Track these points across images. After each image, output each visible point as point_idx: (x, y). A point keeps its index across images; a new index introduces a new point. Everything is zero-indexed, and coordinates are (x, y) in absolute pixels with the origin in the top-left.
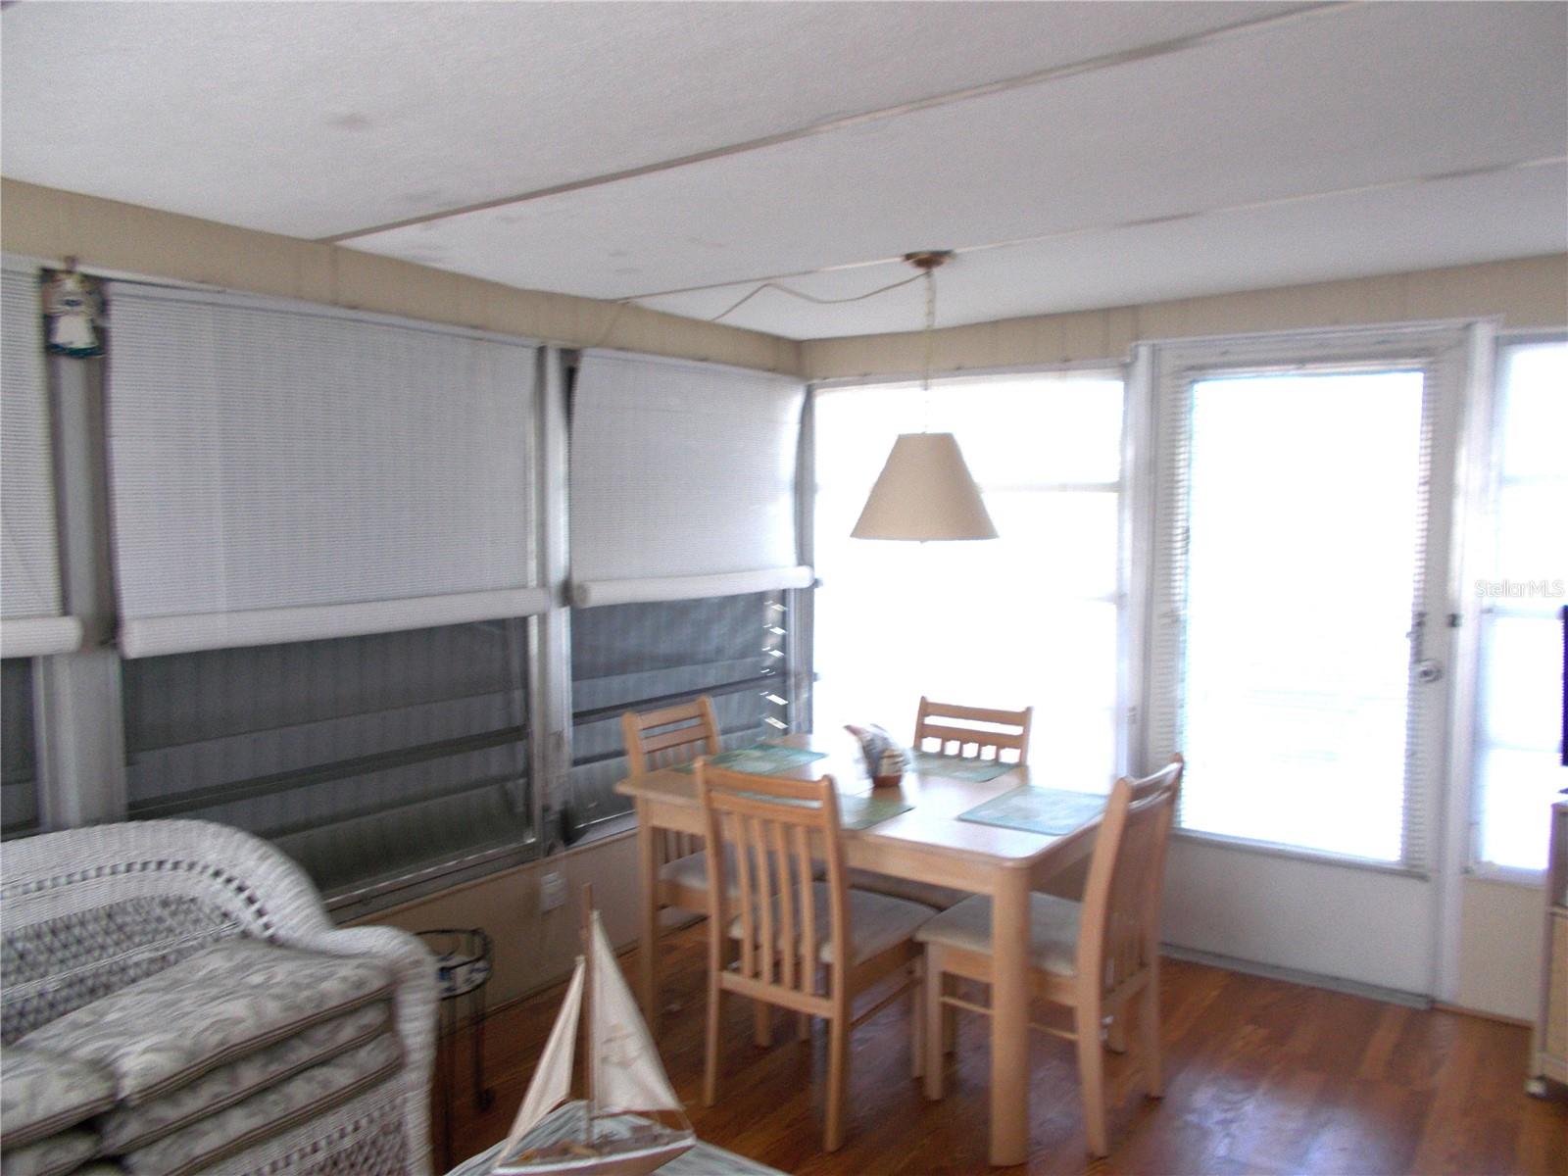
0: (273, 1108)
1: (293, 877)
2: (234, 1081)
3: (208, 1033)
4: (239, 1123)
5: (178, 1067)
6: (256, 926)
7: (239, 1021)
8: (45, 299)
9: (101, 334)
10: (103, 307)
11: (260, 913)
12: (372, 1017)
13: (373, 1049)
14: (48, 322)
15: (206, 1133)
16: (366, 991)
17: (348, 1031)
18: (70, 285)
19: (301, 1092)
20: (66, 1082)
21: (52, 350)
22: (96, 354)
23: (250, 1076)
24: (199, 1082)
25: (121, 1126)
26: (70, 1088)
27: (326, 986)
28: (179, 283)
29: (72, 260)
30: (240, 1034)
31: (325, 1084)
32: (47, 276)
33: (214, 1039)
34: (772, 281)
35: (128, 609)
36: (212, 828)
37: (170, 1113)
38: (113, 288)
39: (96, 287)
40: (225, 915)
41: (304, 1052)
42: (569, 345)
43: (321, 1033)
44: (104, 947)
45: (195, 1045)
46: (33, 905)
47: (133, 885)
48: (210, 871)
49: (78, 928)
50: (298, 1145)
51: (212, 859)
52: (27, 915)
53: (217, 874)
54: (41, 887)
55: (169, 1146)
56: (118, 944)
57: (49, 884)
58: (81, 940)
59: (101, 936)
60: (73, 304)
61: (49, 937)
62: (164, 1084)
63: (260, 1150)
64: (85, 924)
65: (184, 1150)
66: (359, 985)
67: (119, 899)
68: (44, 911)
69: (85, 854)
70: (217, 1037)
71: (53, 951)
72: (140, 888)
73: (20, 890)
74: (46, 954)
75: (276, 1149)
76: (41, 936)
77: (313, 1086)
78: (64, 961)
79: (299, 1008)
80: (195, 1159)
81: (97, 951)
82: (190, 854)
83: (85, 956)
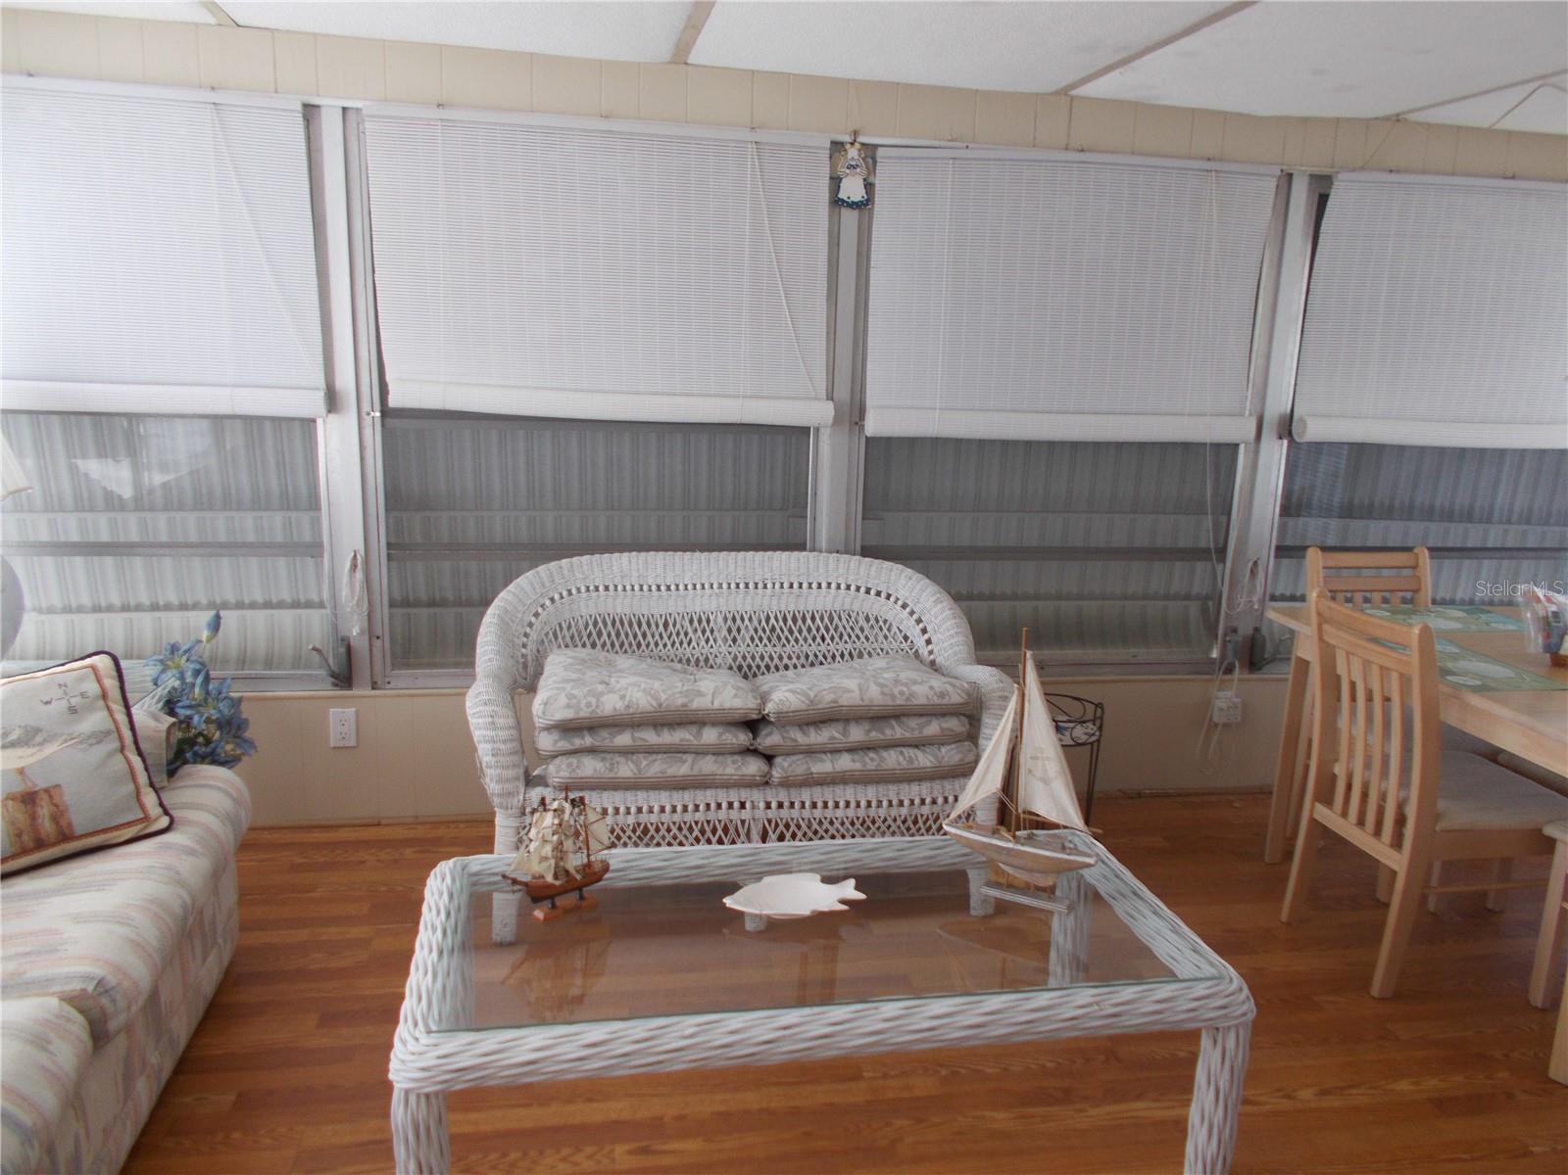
0: (870, 762)
1: (957, 620)
2: (846, 733)
3: (824, 693)
4: (845, 763)
5: (804, 707)
6: (924, 651)
7: (849, 691)
8: (833, 167)
9: (869, 187)
10: (872, 169)
11: (929, 642)
12: (954, 724)
13: (952, 749)
14: (836, 181)
15: (822, 761)
16: (945, 701)
17: (933, 728)
18: (853, 153)
19: (892, 759)
20: (734, 692)
21: (836, 202)
22: (864, 205)
23: (857, 734)
24: (821, 725)
25: (770, 734)
26: (736, 696)
27: (915, 688)
28: (936, 143)
29: (855, 133)
30: (846, 700)
31: (911, 761)
32: (837, 147)
33: (829, 697)
34: (1550, 80)
35: (871, 401)
36: (909, 571)
37: (799, 737)
38: (880, 152)
39: (870, 151)
40: (906, 638)
41: (896, 731)
42: (1326, 171)
43: (913, 722)
44: (823, 638)
45: (816, 696)
46: (784, 598)
47: (848, 600)
48: (900, 603)
49: (809, 621)
50: (887, 796)
51: (903, 595)
52: (779, 603)
53: (904, 606)
54: (791, 586)
55: (798, 760)
56: (832, 639)
57: (796, 586)
58: (809, 630)
59: (823, 630)
60: (854, 167)
61: (790, 622)
62: (791, 714)
63: (860, 788)
64: (813, 618)
65: (805, 766)
66: (942, 695)
67: (837, 607)
68: (789, 603)
69: (821, 571)
70: (832, 697)
71: (791, 631)
72: (852, 603)
73: (777, 586)
74: (786, 633)
75: (871, 793)
76: (785, 620)
77: (901, 758)
78: (797, 641)
79: (893, 697)
80: (812, 774)
81: (819, 640)
82: (888, 588)
83: (810, 641)
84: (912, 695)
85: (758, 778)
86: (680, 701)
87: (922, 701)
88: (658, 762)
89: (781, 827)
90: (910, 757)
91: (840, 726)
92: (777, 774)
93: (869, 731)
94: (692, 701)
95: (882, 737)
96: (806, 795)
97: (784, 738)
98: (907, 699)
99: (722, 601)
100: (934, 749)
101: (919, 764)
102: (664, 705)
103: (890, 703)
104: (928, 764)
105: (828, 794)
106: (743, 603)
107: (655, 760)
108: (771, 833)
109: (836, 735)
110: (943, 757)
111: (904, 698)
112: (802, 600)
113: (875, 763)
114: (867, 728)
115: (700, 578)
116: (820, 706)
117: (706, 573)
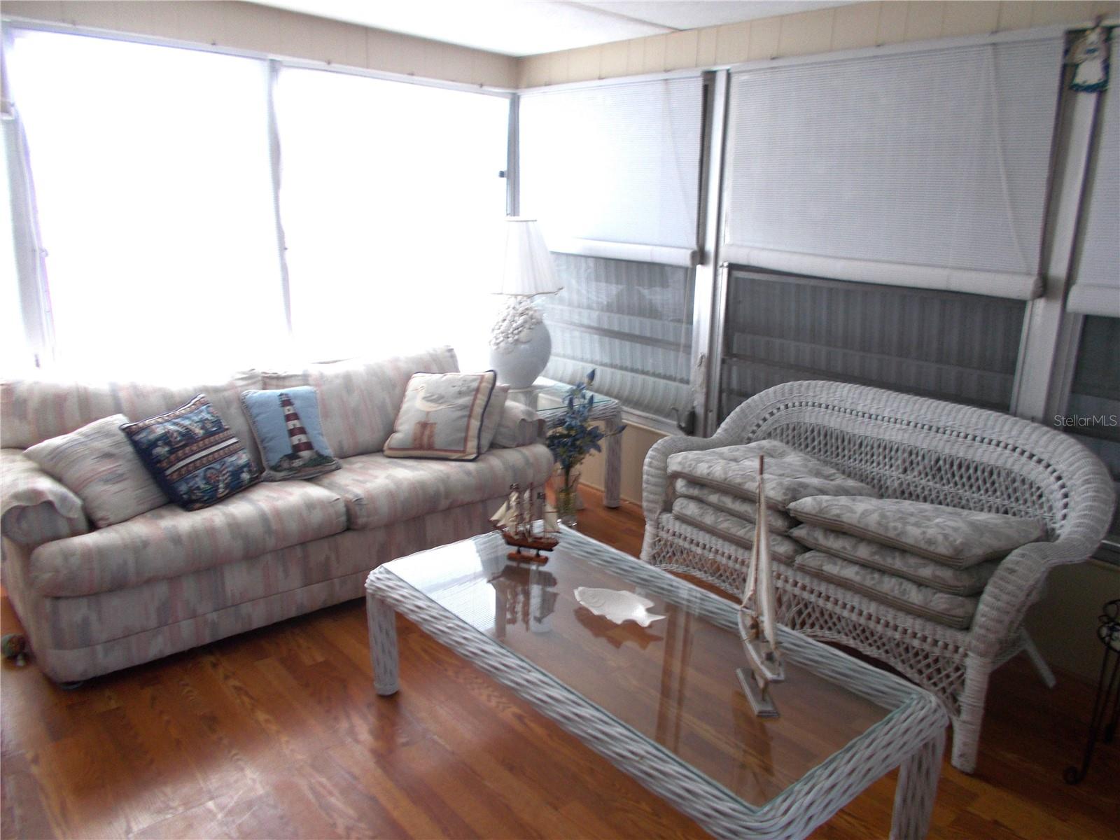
0: (870, 580)
2: (855, 547)
4: (850, 573)
8: (1068, 54)
10: (1110, 49)
11: (1064, 518)
15: (835, 564)
17: (927, 572)
18: (1093, 37)
19: (888, 585)
20: (775, 485)
21: (1073, 89)
23: (863, 552)
25: (801, 528)
26: (773, 489)
27: (910, 528)
29: (1100, 18)
41: (897, 563)
43: (912, 561)
44: (979, 489)
45: (827, 507)
46: (956, 446)
47: (1010, 461)
48: (1055, 474)
49: (971, 471)
50: (886, 616)
51: (1061, 467)
52: (951, 449)
53: (1059, 478)
54: (966, 437)
55: (820, 557)
56: (987, 491)
57: (970, 437)
58: (969, 478)
59: (980, 482)
60: (1093, 51)
61: (955, 467)
62: (804, 515)
63: (865, 601)
64: (976, 469)
65: (820, 563)
66: (930, 542)
67: (999, 463)
68: (960, 451)
69: (997, 430)
70: (838, 512)
71: (953, 475)
72: (1013, 465)
73: (955, 433)
74: (949, 475)
75: (872, 608)
76: (952, 465)
77: (897, 587)
78: (956, 484)
79: (887, 529)
80: (822, 570)
81: (974, 489)
82: (1050, 458)
83: (967, 488)
84: (903, 533)
85: (783, 558)
86: (738, 480)
87: (910, 541)
88: (729, 522)
89: (801, 606)
90: (905, 590)
91: (853, 541)
92: (799, 560)
93: (875, 553)
94: (745, 483)
95: (882, 563)
96: (823, 588)
97: (808, 534)
98: (898, 535)
99: (906, 435)
100: (929, 591)
101: (908, 598)
102: (728, 479)
103: (882, 533)
104: (916, 601)
105: (840, 594)
106: (924, 442)
107: (728, 520)
108: (793, 606)
109: (847, 547)
110: (931, 601)
111: (896, 532)
112: (971, 451)
113: (872, 582)
114: (873, 550)
115: (896, 413)
116: (825, 516)
117: (902, 411)
